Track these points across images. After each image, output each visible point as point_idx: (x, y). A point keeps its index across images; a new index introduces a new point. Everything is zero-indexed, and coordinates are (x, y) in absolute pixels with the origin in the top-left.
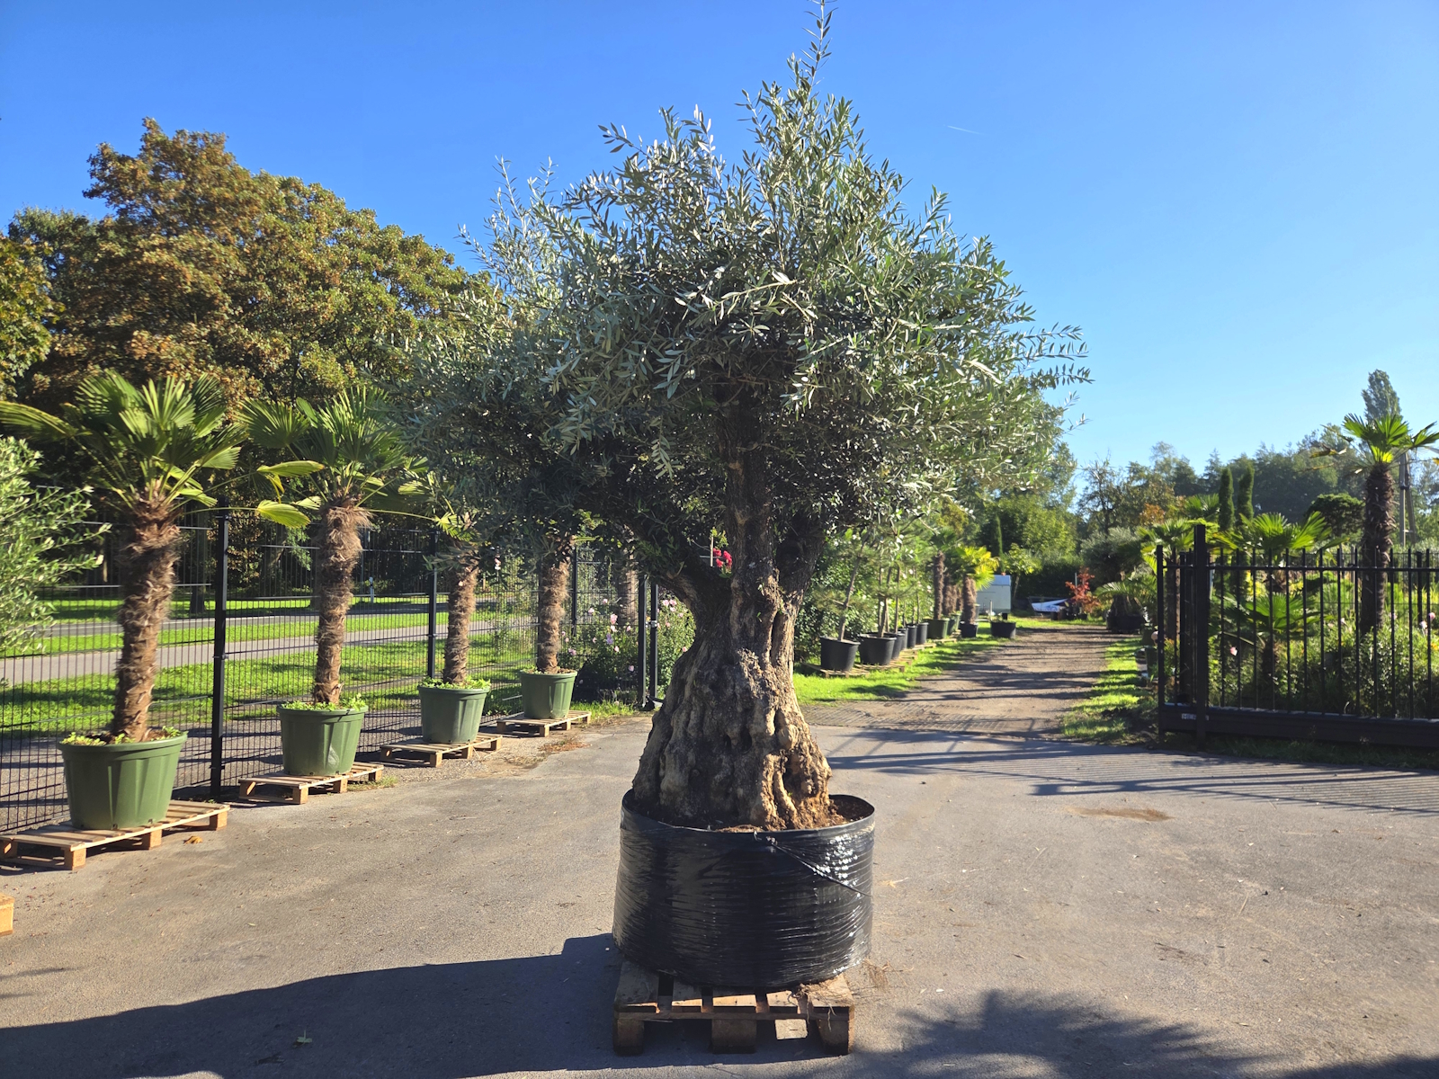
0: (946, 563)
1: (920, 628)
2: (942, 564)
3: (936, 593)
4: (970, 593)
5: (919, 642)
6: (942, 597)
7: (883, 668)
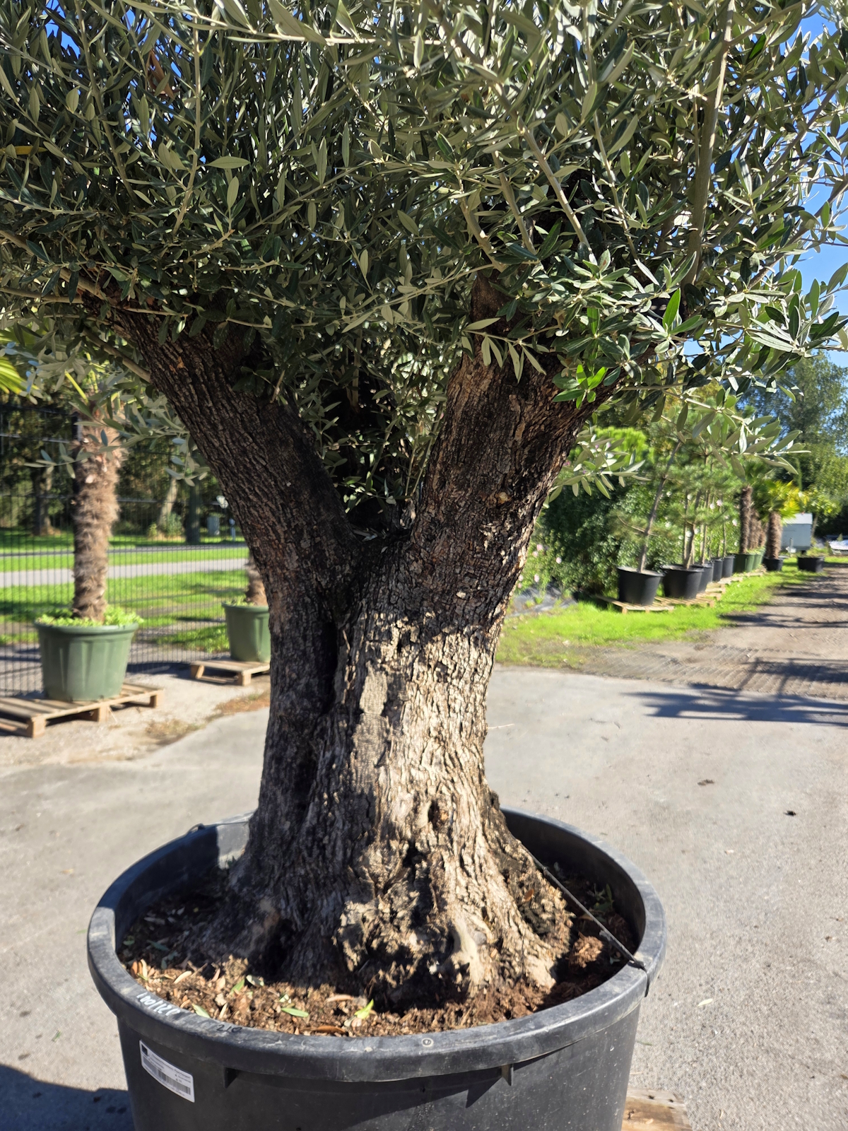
0: (755, 498)
1: (726, 561)
2: (749, 497)
3: (742, 528)
4: (776, 528)
5: (725, 575)
6: (748, 531)
7: (689, 603)
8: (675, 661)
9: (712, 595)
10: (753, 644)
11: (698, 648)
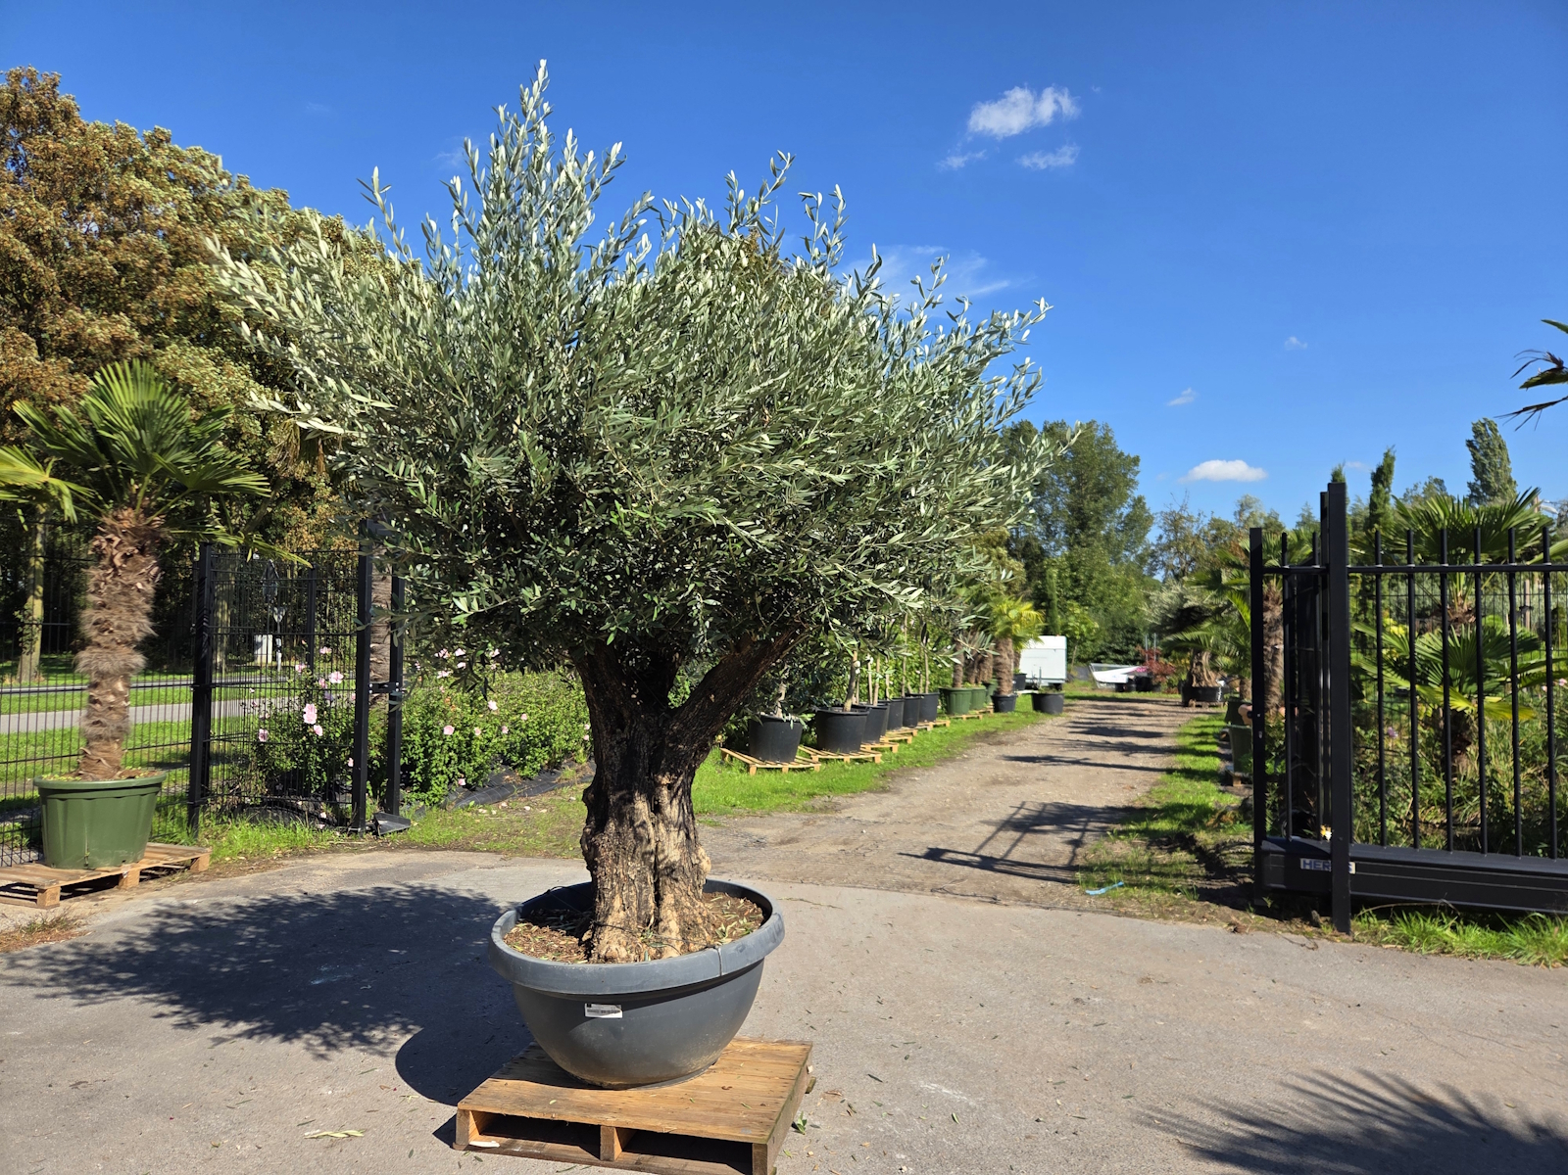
4: (1005, 655)
5: (923, 717)
7: (847, 758)
8: (759, 843)
9: (888, 746)
10: (887, 815)
11: (806, 823)
